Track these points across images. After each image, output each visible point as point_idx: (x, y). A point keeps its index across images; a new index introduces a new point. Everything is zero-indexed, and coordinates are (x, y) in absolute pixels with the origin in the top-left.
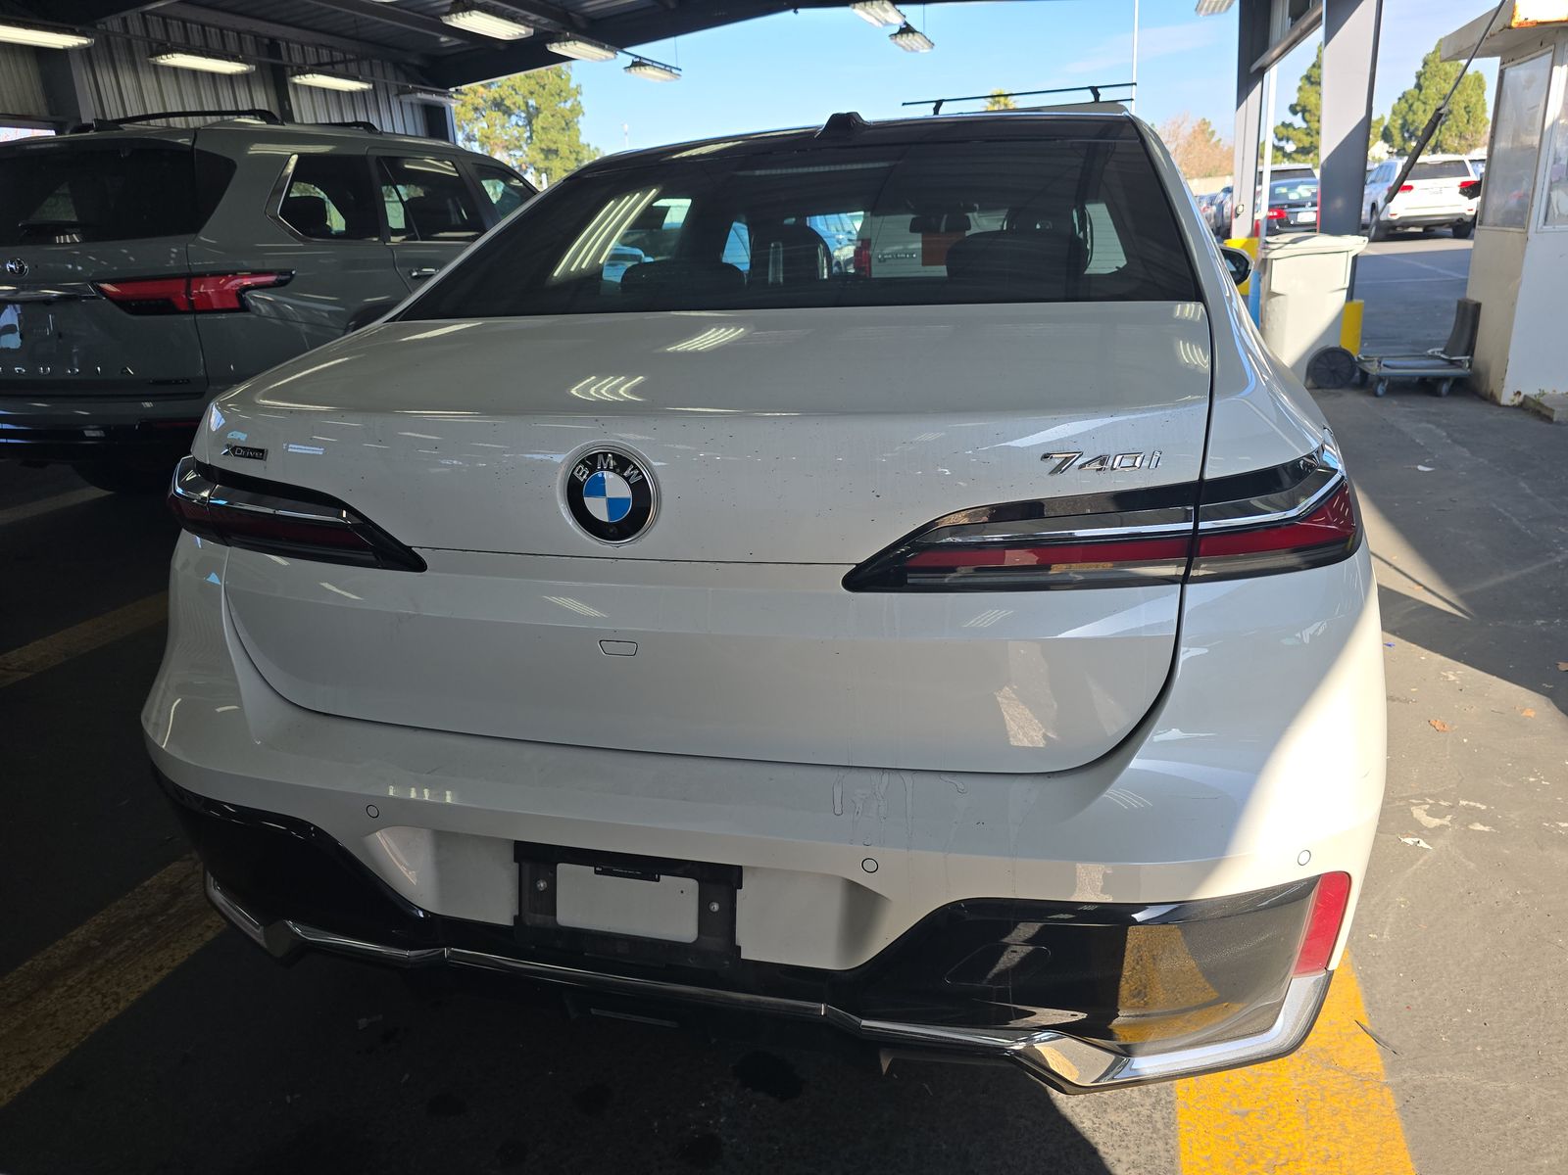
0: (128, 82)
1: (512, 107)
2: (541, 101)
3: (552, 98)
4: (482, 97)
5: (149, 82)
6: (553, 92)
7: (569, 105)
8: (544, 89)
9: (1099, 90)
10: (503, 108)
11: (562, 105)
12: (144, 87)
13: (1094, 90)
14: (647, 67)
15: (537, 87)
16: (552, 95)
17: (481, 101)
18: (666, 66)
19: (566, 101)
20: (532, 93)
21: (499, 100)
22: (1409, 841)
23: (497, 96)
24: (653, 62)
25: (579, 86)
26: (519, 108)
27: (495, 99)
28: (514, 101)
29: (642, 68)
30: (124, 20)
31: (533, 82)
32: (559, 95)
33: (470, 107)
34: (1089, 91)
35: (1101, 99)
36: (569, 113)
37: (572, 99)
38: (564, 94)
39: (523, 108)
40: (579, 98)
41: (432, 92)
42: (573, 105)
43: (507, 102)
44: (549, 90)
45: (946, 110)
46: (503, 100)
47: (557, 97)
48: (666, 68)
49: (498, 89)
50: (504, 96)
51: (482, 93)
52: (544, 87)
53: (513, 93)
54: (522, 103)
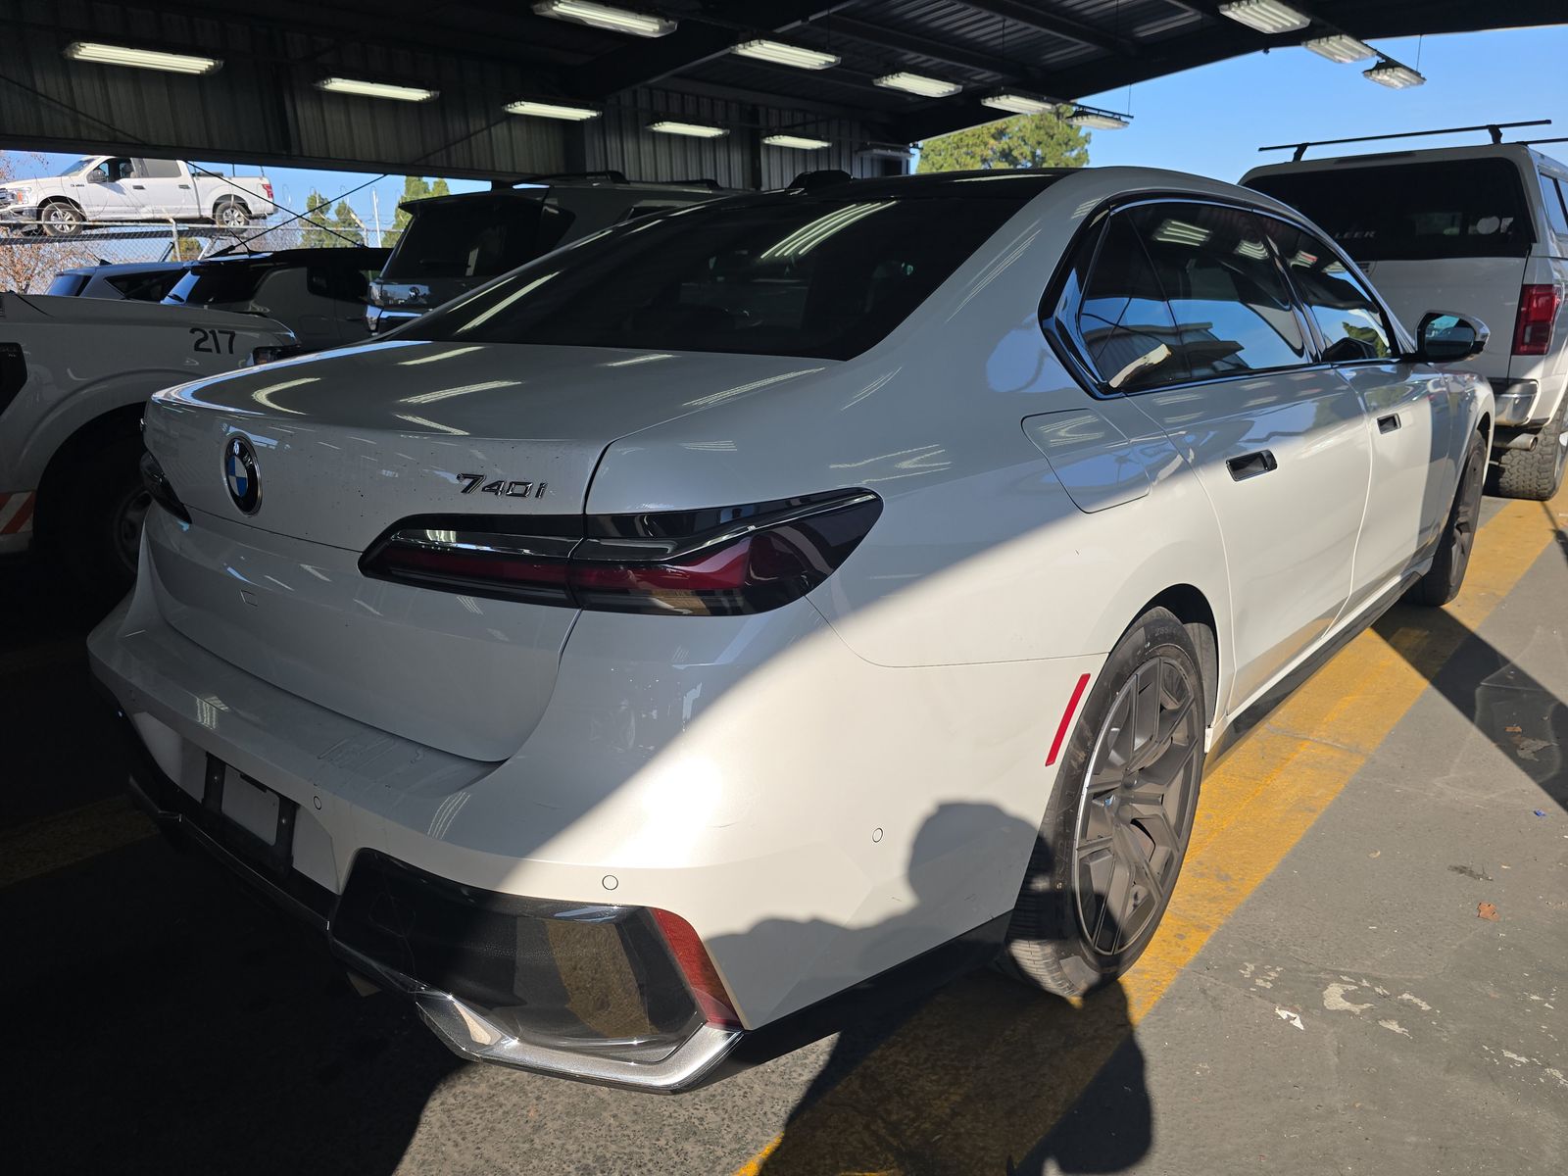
0: (630, 145)
1: (1019, 157)
2: (1047, 150)
3: (1059, 148)
4: (992, 149)
5: (646, 147)
6: (1061, 142)
7: (1075, 153)
8: (1052, 138)
9: (1501, 130)
10: (1010, 158)
11: (1068, 154)
12: (642, 150)
13: (1495, 131)
14: (1090, 117)
15: (1045, 137)
16: (1060, 145)
17: (990, 152)
18: (1115, 114)
19: (1073, 150)
20: (1039, 143)
21: (1007, 151)
22: (1284, 1014)
23: (1006, 147)
24: (1099, 110)
25: (1089, 134)
26: (1025, 158)
27: (1004, 150)
28: (1021, 151)
29: (1085, 118)
30: (635, 92)
31: (1042, 132)
32: (1066, 144)
33: (979, 159)
34: (1486, 132)
35: (1503, 140)
36: (1073, 162)
37: (1079, 148)
38: (1071, 143)
39: (1029, 158)
40: (1086, 146)
41: (886, 148)
42: (1079, 154)
43: (1015, 153)
44: (1058, 139)
45: (1308, 155)
46: (1011, 150)
47: (1064, 147)
48: (1115, 117)
49: (1008, 141)
50: (1012, 147)
51: (992, 145)
52: (1052, 137)
53: (1023, 143)
54: (1028, 153)
